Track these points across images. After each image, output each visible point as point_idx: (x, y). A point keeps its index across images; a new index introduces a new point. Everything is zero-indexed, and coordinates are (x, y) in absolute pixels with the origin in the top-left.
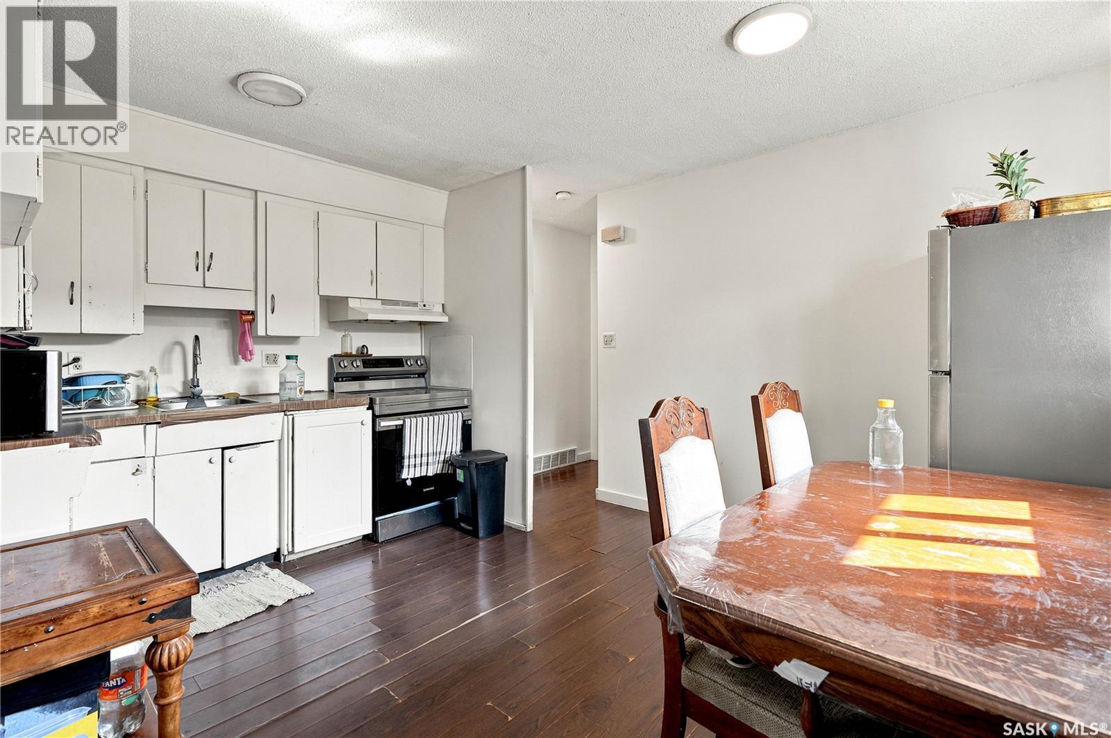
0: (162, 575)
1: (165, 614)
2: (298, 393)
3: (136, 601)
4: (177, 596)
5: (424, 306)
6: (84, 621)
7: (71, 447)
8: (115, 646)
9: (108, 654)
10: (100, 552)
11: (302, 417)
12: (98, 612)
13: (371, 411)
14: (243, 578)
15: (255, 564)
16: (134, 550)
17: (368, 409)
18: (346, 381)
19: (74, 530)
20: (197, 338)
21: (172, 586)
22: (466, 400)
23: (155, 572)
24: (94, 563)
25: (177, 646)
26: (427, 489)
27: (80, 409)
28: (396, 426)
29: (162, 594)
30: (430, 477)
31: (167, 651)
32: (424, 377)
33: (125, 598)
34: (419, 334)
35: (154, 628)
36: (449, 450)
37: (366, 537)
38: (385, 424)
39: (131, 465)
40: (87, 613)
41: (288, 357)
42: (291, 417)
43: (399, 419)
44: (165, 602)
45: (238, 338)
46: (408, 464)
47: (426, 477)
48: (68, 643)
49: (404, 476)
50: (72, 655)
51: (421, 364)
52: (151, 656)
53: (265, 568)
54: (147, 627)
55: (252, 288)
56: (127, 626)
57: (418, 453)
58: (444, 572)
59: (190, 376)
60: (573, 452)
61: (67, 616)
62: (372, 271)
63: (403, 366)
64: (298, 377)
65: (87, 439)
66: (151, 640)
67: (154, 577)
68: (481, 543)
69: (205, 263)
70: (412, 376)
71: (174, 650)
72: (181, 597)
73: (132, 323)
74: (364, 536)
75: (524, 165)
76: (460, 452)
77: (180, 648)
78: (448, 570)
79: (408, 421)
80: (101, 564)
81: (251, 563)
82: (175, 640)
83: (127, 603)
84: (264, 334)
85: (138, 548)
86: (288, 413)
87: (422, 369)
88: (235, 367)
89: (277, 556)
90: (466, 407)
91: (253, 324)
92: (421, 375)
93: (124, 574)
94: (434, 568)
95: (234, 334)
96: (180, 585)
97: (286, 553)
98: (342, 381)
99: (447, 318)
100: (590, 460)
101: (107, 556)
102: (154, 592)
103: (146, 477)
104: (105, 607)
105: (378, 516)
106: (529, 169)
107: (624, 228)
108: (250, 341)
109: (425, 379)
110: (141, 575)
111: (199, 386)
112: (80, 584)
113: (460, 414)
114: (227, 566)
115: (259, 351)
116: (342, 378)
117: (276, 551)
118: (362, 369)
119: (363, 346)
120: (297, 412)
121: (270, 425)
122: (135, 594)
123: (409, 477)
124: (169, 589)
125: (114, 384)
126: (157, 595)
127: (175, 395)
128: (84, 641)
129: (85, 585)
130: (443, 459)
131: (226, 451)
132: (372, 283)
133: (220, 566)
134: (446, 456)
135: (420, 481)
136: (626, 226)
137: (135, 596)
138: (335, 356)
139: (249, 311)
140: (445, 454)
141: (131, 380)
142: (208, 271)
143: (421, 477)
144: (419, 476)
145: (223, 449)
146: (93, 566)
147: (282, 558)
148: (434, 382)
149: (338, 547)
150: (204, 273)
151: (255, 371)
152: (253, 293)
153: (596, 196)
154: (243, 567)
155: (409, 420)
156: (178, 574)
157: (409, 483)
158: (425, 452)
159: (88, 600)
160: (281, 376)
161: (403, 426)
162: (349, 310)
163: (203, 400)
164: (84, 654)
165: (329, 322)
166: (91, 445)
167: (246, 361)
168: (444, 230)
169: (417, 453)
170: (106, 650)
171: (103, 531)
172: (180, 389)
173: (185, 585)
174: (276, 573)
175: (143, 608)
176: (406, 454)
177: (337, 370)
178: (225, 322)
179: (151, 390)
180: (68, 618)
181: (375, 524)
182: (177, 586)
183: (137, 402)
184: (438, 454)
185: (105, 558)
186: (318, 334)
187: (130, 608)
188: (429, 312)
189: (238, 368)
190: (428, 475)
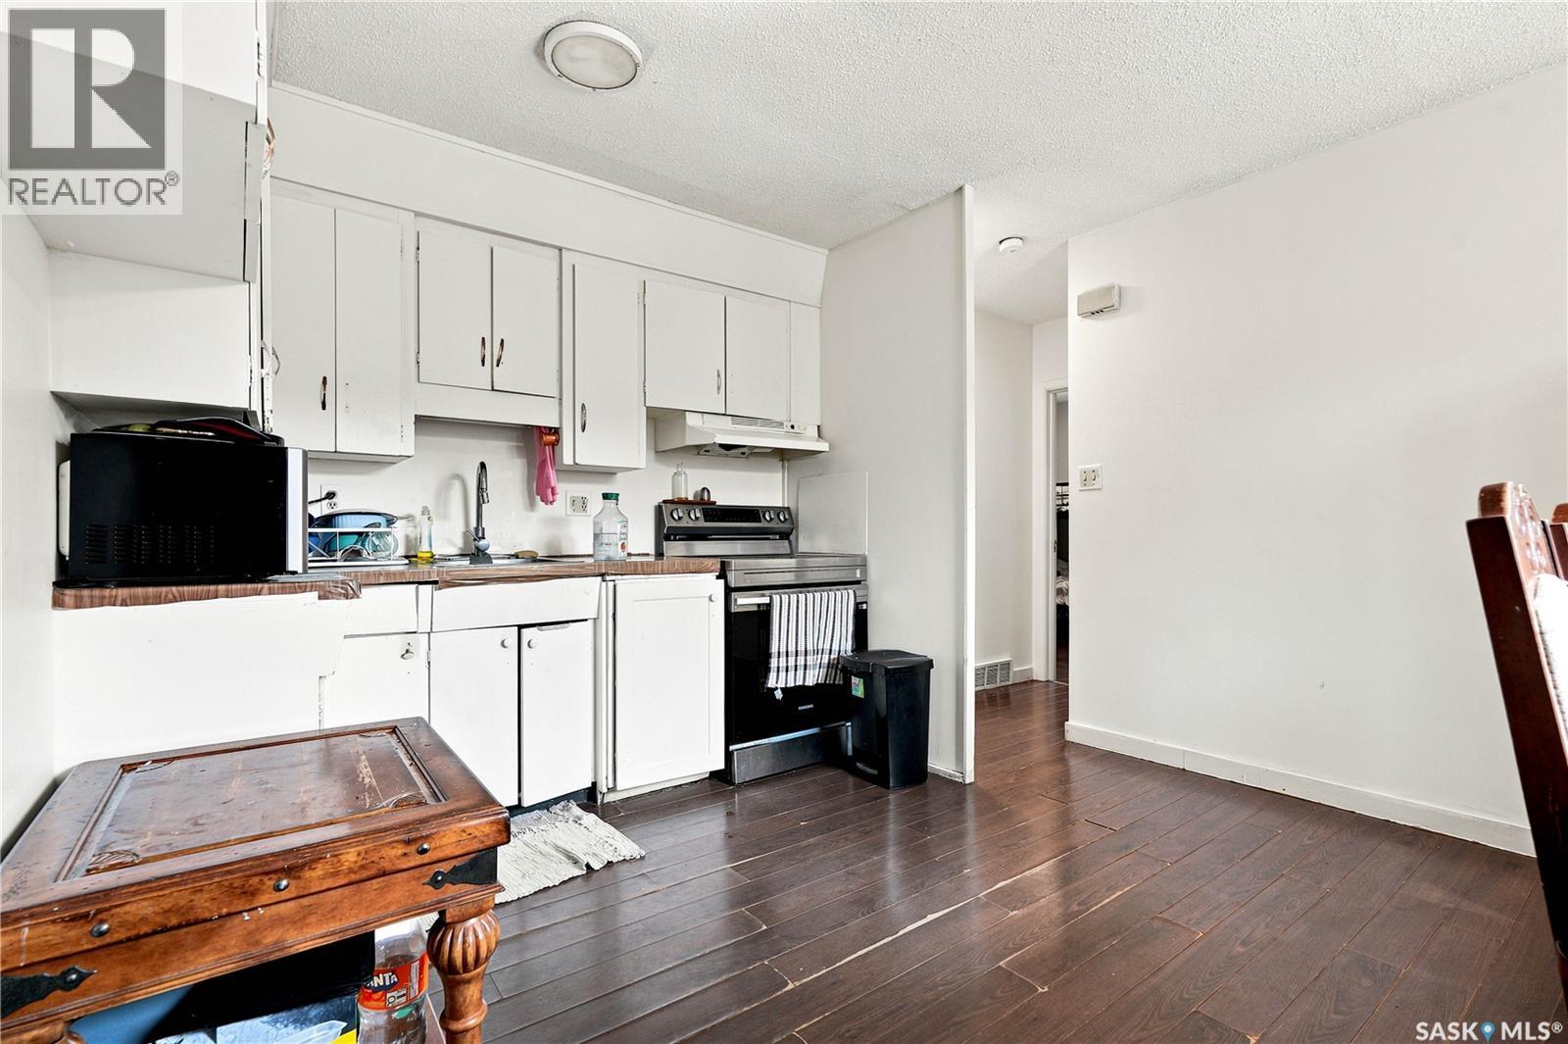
0: (452, 805)
1: (457, 875)
2: (620, 550)
3: (412, 849)
4: (476, 846)
5: (793, 427)
6: (335, 874)
7: (320, 598)
8: (383, 922)
9: (372, 935)
10: (359, 761)
11: (627, 585)
12: (356, 862)
13: (722, 581)
14: (545, 822)
15: (562, 803)
16: (407, 762)
17: (718, 577)
18: (680, 540)
19: (325, 727)
20: (483, 465)
21: (468, 827)
22: (858, 571)
23: (440, 801)
24: (351, 777)
25: (478, 932)
26: (804, 707)
27: (335, 561)
28: (759, 605)
29: (453, 839)
30: (808, 687)
31: (460, 939)
32: (788, 538)
33: (397, 841)
34: (780, 475)
35: (441, 897)
36: (835, 647)
37: (714, 774)
38: (745, 602)
39: (398, 644)
40: (339, 861)
41: (606, 496)
42: (611, 584)
43: (763, 596)
44: (457, 853)
45: (536, 472)
46: (776, 665)
47: (803, 687)
48: (309, 911)
49: (771, 683)
50: (318, 933)
51: (786, 519)
52: (436, 944)
53: (577, 811)
54: (429, 894)
55: (555, 393)
56: (401, 890)
57: (792, 649)
58: (847, 839)
59: (473, 524)
60: (1007, 666)
61: (310, 864)
62: (718, 372)
63: (760, 522)
64: (619, 525)
65: (342, 588)
66: (434, 916)
67: (440, 809)
68: (891, 797)
69: (492, 353)
70: (771, 537)
71: (471, 939)
72: (481, 847)
73: (401, 440)
74: (712, 773)
75: (962, 183)
76: (852, 651)
77: (481, 936)
78: (852, 836)
79: (776, 598)
80: (360, 779)
81: (557, 801)
82: (473, 921)
83: (400, 850)
84: (572, 463)
85: (413, 759)
86: (608, 578)
87: (787, 525)
88: (531, 514)
89: (592, 792)
90: (858, 582)
91: (557, 448)
92: (785, 535)
93: (395, 798)
94: (829, 830)
95: (530, 465)
96: (479, 826)
97: (605, 790)
98: (675, 540)
99: (827, 445)
100: (1032, 681)
101: (369, 769)
102: (442, 834)
103: (418, 661)
104: (366, 853)
105: (733, 744)
106: (968, 191)
107: (1120, 288)
108: (552, 474)
109: (790, 542)
110: (420, 804)
111: (484, 538)
112: (329, 811)
113: (851, 592)
114: (526, 803)
115: (566, 490)
116: (675, 536)
117: (590, 785)
118: (702, 524)
119: (704, 489)
120: (619, 577)
121: (581, 595)
122: (414, 835)
123: (779, 686)
124: (464, 831)
125: (376, 527)
126: (445, 841)
127: (455, 551)
128: (332, 910)
129: (339, 813)
130: (826, 661)
131: (524, 631)
132: (719, 388)
133: (516, 803)
134: (832, 657)
135: (795, 694)
136: (1122, 285)
137: (413, 837)
138: (665, 502)
139: (550, 429)
140: (830, 654)
141: (398, 524)
142: (498, 366)
143: (796, 688)
144: (793, 685)
145: (520, 627)
146: (349, 782)
147: (599, 797)
148: (804, 545)
149: (676, 787)
150: (492, 368)
151: (557, 522)
152: (556, 401)
153: (1067, 242)
154: (545, 806)
155: (778, 596)
156: (476, 807)
157: (779, 695)
158: (801, 648)
159: (341, 839)
160: (595, 524)
161: (769, 606)
162: (687, 431)
163: (491, 559)
164: (333, 933)
165: (656, 452)
166: (346, 596)
167: (546, 504)
168: (821, 312)
169: (790, 650)
170: (367, 929)
171: (363, 732)
172: (460, 543)
173: (487, 827)
174: (590, 819)
175: (425, 861)
176: (774, 649)
177: (669, 523)
178: (518, 447)
179: (423, 542)
180: (310, 869)
181: (729, 756)
182: (475, 827)
183: (407, 557)
184: (820, 652)
185: (366, 773)
186: (643, 465)
187: (405, 859)
188: (798, 436)
189: (535, 516)
190: (806, 684)
